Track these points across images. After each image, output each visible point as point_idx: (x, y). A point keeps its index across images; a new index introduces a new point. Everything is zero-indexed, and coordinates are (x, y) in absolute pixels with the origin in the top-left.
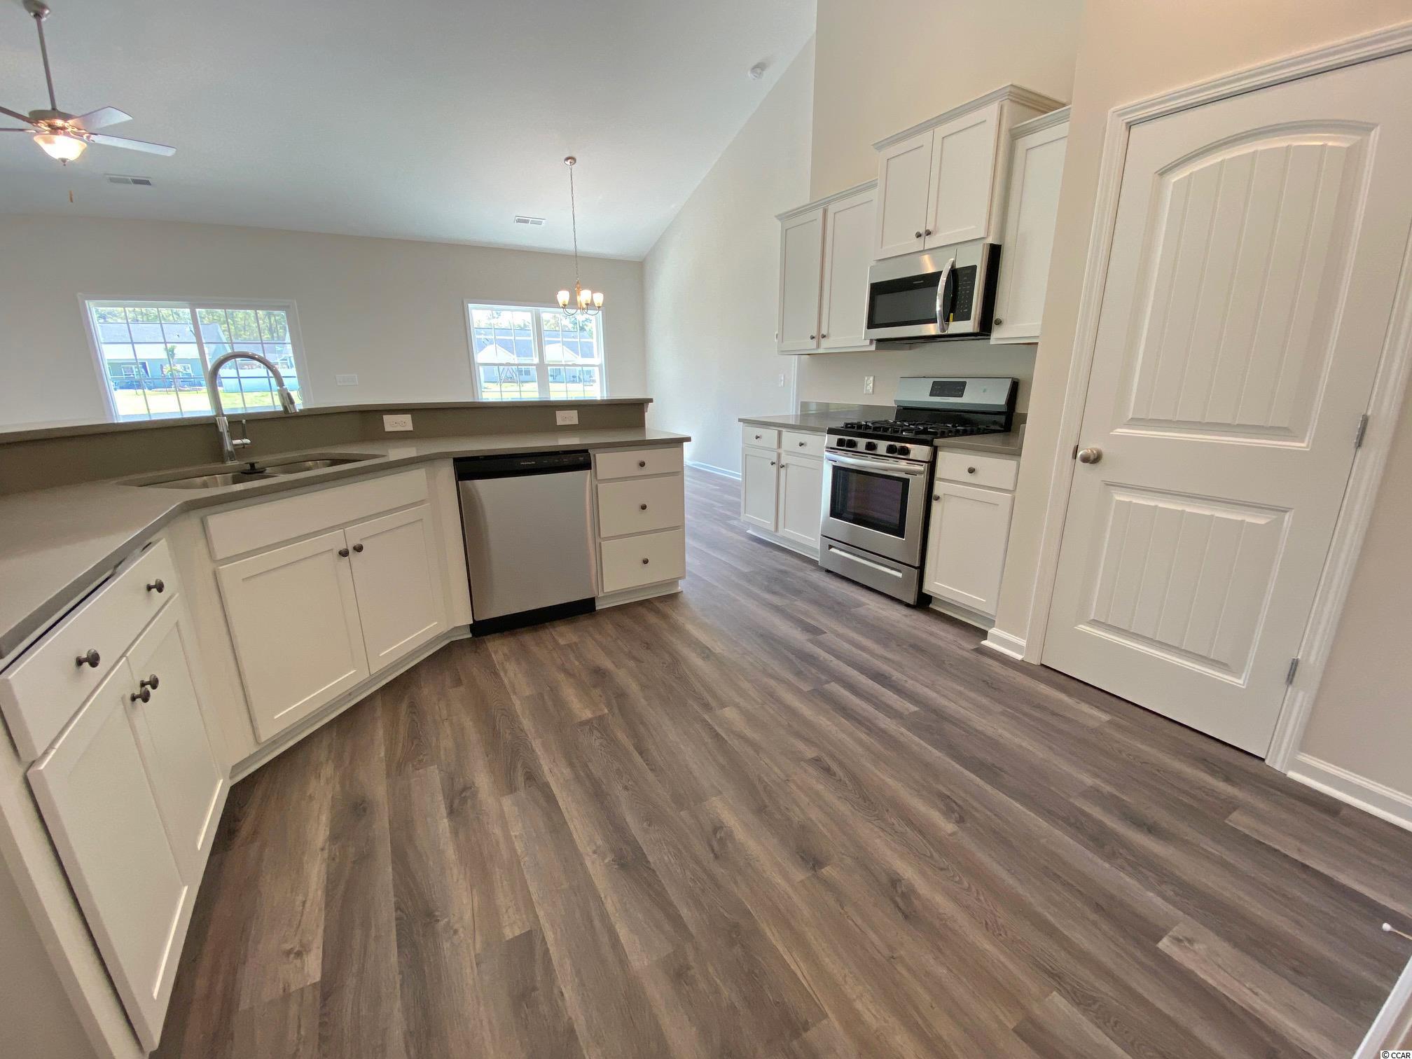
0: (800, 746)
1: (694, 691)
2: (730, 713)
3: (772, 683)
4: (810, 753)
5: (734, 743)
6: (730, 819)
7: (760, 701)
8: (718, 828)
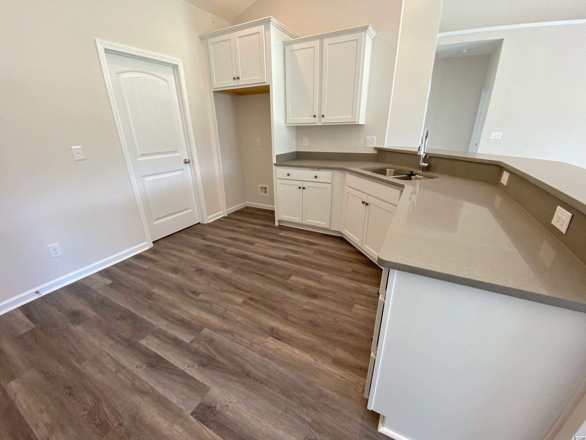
0: (205, 298)
1: (262, 304)
2: (240, 300)
3: (226, 327)
4: (201, 296)
5: (231, 289)
6: (224, 270)
7: (228, 312)
8: (226, 267)
